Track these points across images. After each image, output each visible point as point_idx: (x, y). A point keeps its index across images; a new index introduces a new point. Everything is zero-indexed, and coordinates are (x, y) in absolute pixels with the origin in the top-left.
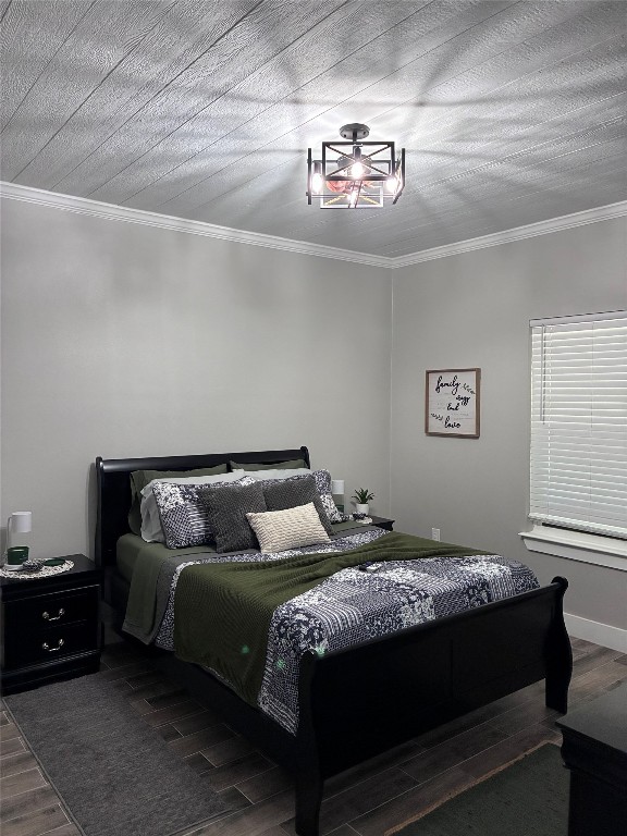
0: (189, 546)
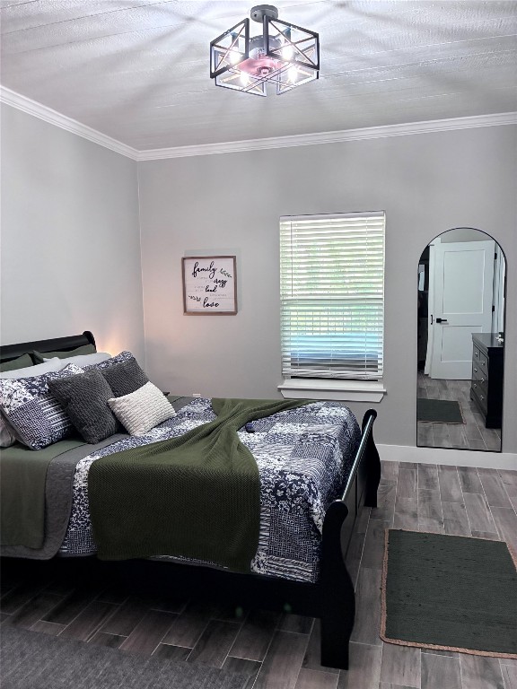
0: (52, 443)
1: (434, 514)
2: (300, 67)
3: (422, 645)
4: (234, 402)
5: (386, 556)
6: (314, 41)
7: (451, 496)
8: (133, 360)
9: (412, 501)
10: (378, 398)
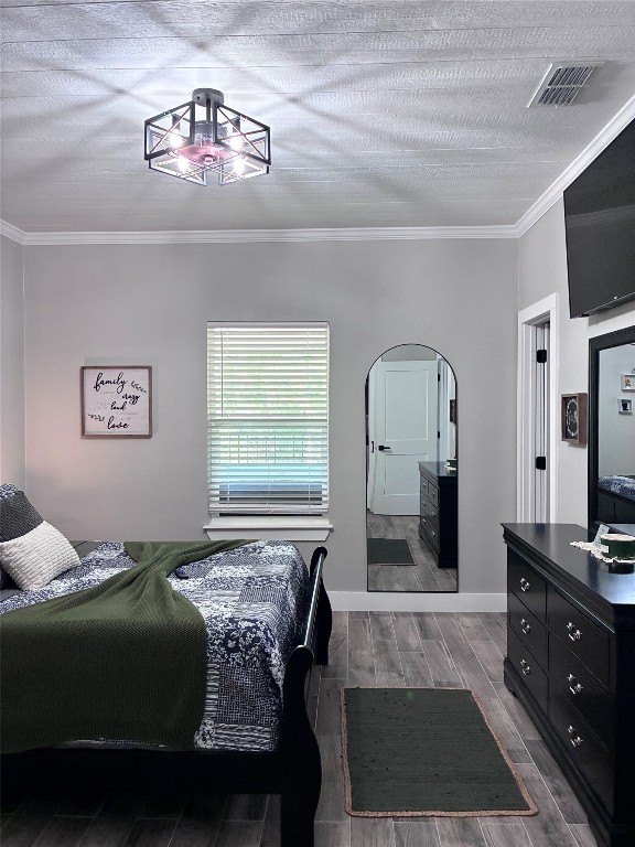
1: (392, 666)
2: (247, 158)
3: (394, 814)
4: (156, 546)
5: (344, 720)
6: (264, 134)
7: (408, 645)
8: (20, 495)
9: (367, 655)
10: (322, 536)
